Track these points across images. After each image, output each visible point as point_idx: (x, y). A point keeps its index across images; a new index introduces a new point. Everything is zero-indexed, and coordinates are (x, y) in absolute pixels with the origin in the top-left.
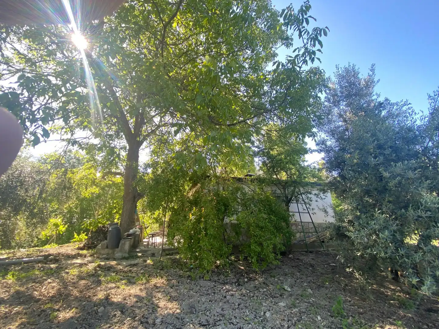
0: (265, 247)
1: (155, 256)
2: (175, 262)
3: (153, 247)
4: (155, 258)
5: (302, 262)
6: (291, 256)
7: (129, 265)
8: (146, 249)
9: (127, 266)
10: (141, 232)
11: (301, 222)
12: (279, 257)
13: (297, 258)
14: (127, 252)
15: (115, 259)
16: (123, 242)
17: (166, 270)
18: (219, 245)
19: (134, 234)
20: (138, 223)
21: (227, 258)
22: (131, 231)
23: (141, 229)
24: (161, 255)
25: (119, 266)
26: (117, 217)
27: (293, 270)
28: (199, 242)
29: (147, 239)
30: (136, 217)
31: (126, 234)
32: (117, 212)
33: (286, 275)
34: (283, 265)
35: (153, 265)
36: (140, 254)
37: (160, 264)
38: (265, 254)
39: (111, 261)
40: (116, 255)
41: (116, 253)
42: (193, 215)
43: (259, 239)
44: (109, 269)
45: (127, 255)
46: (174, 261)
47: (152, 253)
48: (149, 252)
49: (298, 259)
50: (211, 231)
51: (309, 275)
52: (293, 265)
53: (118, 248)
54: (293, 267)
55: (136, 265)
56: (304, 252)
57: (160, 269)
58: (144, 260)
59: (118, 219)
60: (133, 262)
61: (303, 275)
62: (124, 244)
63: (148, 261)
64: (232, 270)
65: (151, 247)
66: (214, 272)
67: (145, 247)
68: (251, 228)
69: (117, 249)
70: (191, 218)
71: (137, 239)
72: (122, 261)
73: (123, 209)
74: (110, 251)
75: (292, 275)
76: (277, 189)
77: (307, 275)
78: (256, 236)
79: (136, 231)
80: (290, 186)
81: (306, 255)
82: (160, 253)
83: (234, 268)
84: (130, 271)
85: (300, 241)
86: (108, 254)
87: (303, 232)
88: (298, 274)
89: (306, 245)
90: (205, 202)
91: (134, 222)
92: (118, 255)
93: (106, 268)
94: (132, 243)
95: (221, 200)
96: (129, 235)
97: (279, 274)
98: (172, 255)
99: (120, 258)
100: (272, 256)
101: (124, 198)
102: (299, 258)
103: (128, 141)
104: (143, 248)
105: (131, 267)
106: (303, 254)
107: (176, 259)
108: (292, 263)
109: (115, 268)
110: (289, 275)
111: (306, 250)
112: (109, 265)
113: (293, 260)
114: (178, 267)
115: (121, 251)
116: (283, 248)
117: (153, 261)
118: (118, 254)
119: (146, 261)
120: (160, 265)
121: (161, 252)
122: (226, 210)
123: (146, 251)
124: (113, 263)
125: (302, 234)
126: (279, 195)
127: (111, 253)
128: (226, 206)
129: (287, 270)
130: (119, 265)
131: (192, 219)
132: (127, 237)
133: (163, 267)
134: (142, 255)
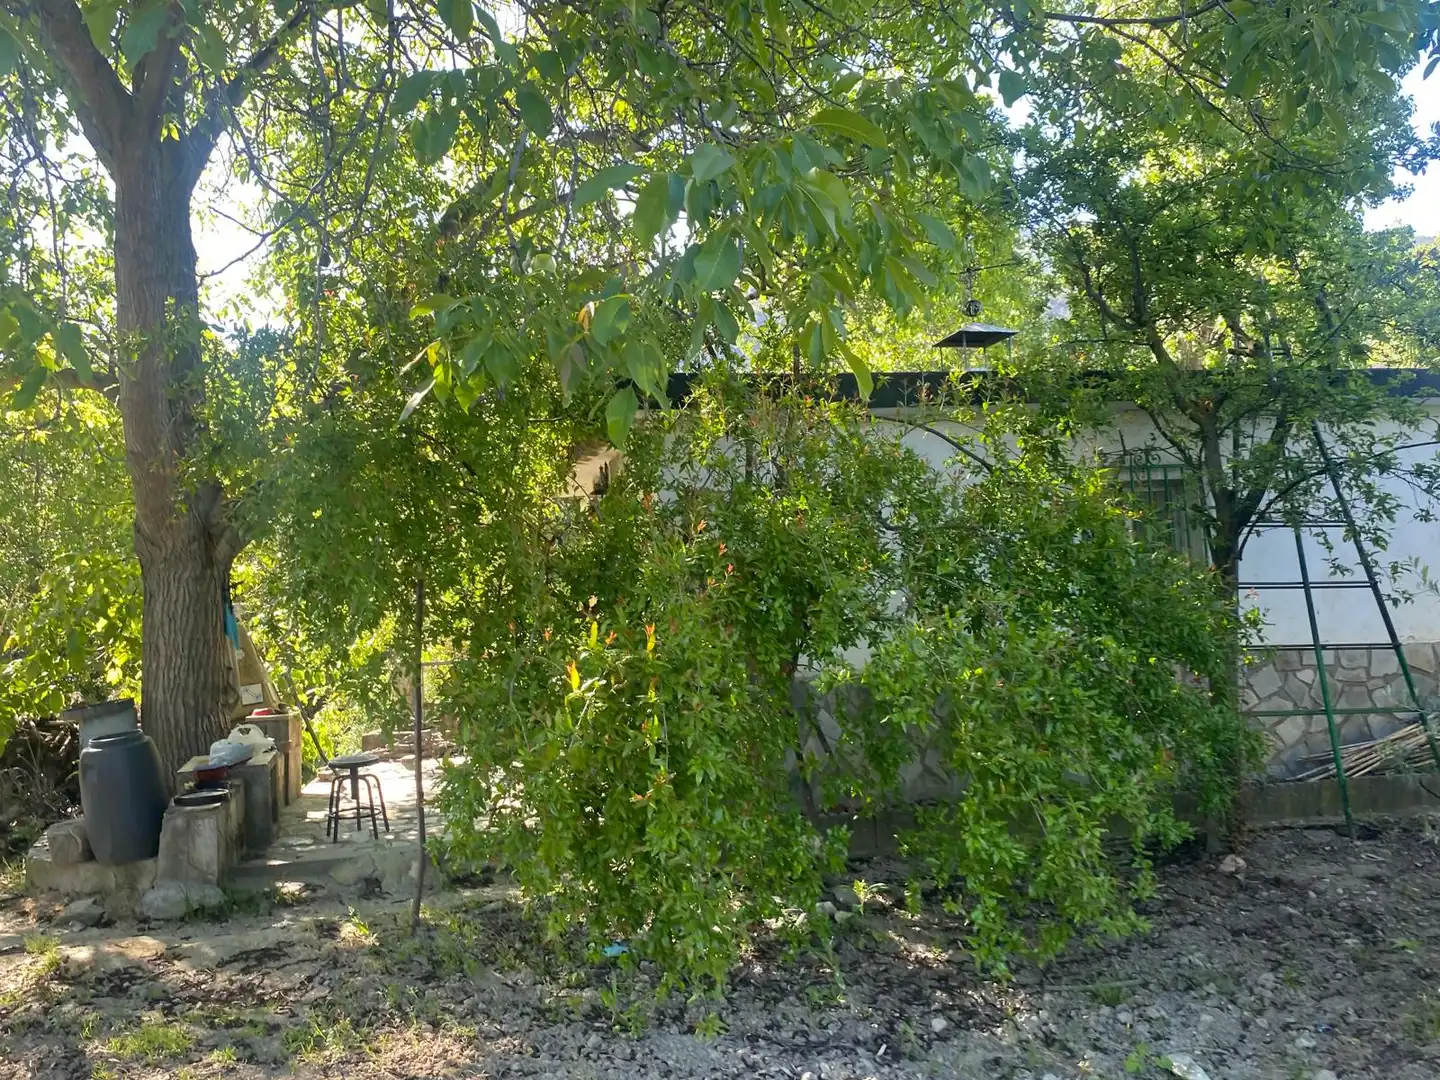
0: (1053, 839)
1: (382, 896)
2: (505, 928)
3: (362, 837)
4: (381, 909)
5: (1304, 898)
6: (1229, 864)
7: (235, 959)
8: (325, 851)
9: (222, 964)
10: (283, 747)
11: (1318, 647)
12: (1147, 886)
13: (1274, 873)
14: (214, 878)
15: (146, 920)
16: (180, 822)
17: (453, 983)
18: (770, 831)
19: (239, 769)
20: (256, 689)
21: (828, 891)
22: (220, 752)
23: (277, 729)
24: (421, 889)
25: (178, 965)
26: (119, 660)
27: (1236, 955)
28: (641, 831)
29: (324, 779)
30: (239, 654)
31: (188, 767)
32: (112, 632)
33: (1189, 988)
34: (1177, 925)
35: (375, 952)
36: (292, 887)
37: (416, 942)
38: (1050, 883)
39: (124, 936)
40: (150, 897)
41: (144, 883)
42: (586, 672)
43: (1017, 790)
44: (119, 982)
45: (213, 896)
46: (502, 923)
47: (368, 872)
48: (346, 874)
49: (1277, 882)
50: (712, 763)
51: (1334, 985)
52: (1244, 919)
53: (154, 853)
54: (1236, 933)
55: (276, 958)
56: (1327, 836)
57: (416, 971)
58: (320, 926)
59: (128, 670)
60: (257, 937)
61: (1297, 982)
62: (188, 832)
63: (348, 930)
64: (855, 965)
65: (356, 835)
66: (745, 982)
67: (317, 841)
68: (966, 727)
69: (149, 863)
70: (576, 693)
71: (259, 793)
72: (189, 930)
73: (148, 612)
74: (112, 877)
75: (1230, 985)
76: (1162, 442)
77: (1321, 982)
78: (996, 777)
79: (251, 750)
80: (1253, 412)
81: (1332, 856)
82: (414, 873)
83: (870, 954)
84: (247, 990)
85: (1303, 765)
86: (99, 894)
87: (1325, 712)
88: (1268, 978)
89: (1341, 791)
90: (664, 583)
91: (229, 689)
92: (161, 895)
93: (100, 981)
94: (234, 823)
95: (768, 559)
96: (209, 778)
97: (1145, 985)
98: (487, 883)
99: (180, 911)
100: (1098, 888)
101: (145, 542)
102: (1289, 874)
103: (108, 147)
104: (303, 846)
105: (246, 971)
106: (1313, 850)
107: (509, 907)
108: (1236, 910)
109: (156, 978)
110: (1211, 988)
111: (1341, 819)
112: (118, 964)
113: (1242, 888)
114: (525, 959)
115: (173, 874)
116: (1176, 832)
117: (373, 926)
118: (162, 893)
119: (330, 930)
120: (417, 951)
121: (415, 865)
122: (799, 614)
123: (325, 867)
124: (143, 948)
125: (1320, 722)
126: (1174, 475)
127: (119, 887)
128: (803, 591)
129: (1197, 958)
130: (178, 957)
131: (582, 700)
132: (200, 787)
133: (437, 964)
134: (307, 887)
